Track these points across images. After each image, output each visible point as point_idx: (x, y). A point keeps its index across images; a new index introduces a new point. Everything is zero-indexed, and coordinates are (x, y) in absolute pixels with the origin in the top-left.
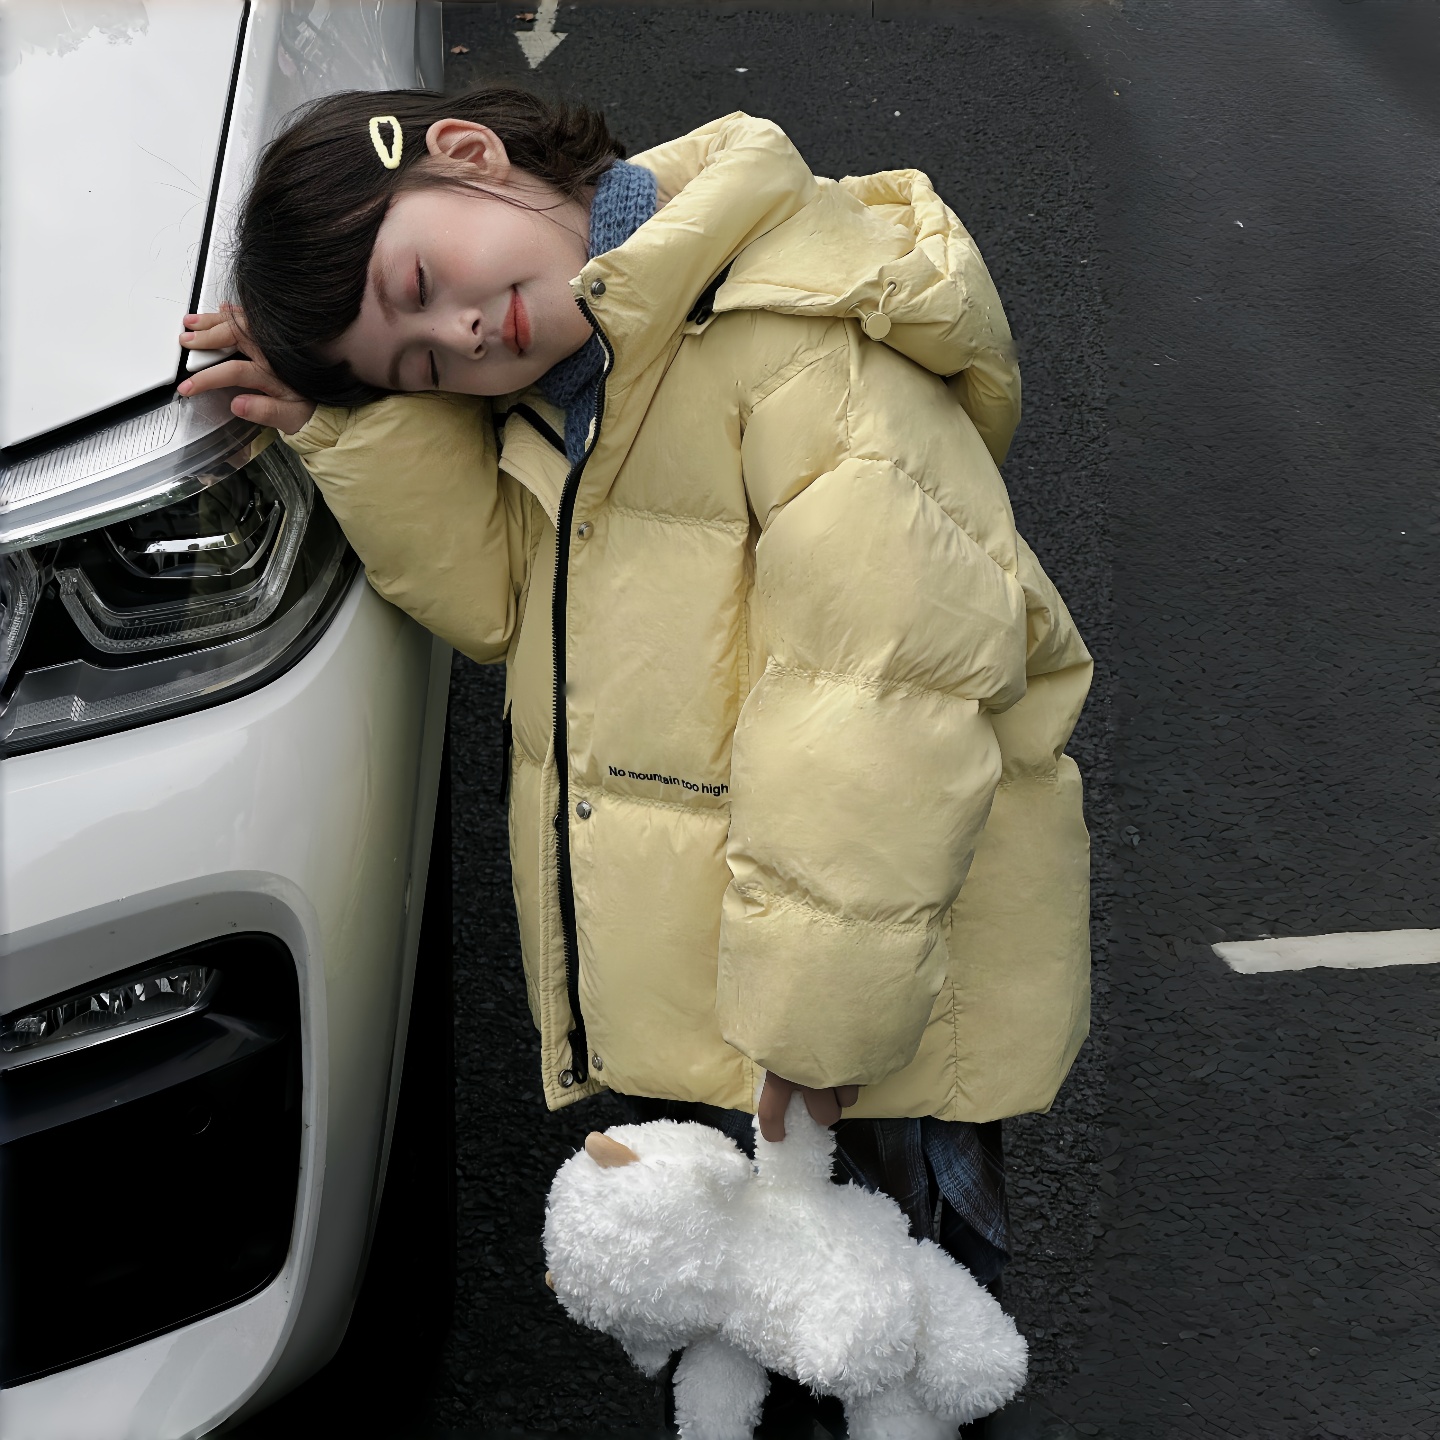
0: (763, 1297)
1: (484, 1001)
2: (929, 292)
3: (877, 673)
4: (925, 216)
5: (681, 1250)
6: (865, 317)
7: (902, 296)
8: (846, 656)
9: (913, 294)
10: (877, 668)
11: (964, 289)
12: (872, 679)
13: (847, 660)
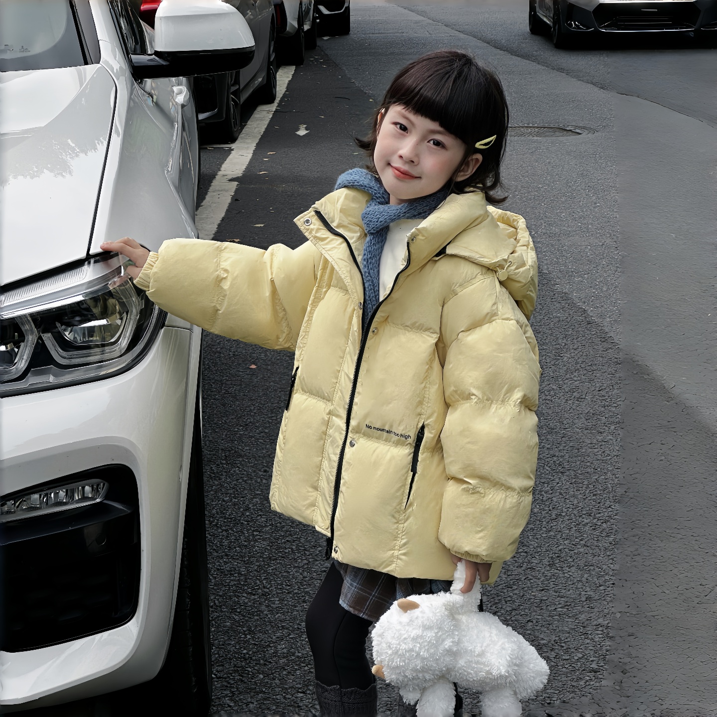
0: (473, 650)
1: (226, 623)
2: (521, 270)
3: (519, 401)
4: (522, 237)
5: (444, 636)
6: (499, 271)
7: (513, 268)
8: (505, 395)
9: (517, 269)
10: (519, 399)
11: (532, 272)
12: (517, 403)
13: (505, 397)
